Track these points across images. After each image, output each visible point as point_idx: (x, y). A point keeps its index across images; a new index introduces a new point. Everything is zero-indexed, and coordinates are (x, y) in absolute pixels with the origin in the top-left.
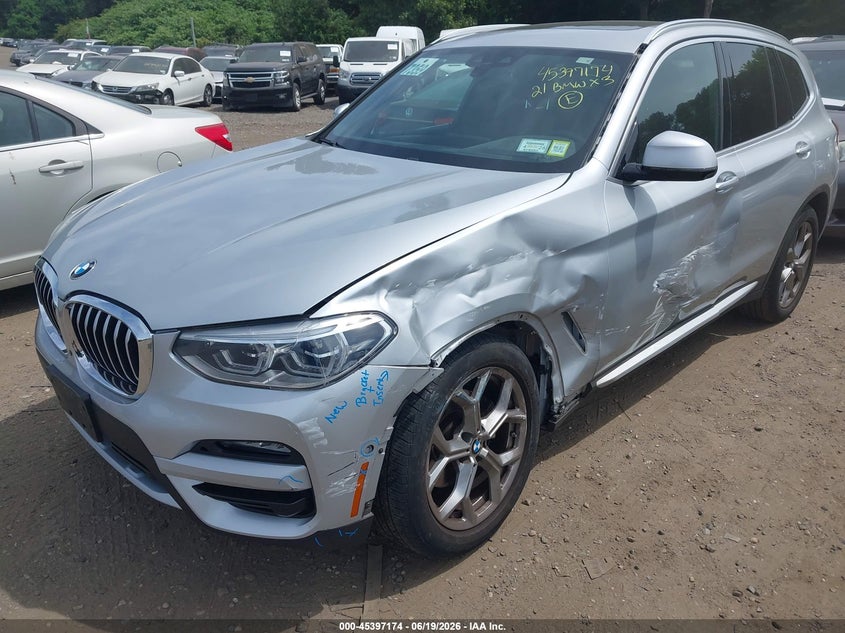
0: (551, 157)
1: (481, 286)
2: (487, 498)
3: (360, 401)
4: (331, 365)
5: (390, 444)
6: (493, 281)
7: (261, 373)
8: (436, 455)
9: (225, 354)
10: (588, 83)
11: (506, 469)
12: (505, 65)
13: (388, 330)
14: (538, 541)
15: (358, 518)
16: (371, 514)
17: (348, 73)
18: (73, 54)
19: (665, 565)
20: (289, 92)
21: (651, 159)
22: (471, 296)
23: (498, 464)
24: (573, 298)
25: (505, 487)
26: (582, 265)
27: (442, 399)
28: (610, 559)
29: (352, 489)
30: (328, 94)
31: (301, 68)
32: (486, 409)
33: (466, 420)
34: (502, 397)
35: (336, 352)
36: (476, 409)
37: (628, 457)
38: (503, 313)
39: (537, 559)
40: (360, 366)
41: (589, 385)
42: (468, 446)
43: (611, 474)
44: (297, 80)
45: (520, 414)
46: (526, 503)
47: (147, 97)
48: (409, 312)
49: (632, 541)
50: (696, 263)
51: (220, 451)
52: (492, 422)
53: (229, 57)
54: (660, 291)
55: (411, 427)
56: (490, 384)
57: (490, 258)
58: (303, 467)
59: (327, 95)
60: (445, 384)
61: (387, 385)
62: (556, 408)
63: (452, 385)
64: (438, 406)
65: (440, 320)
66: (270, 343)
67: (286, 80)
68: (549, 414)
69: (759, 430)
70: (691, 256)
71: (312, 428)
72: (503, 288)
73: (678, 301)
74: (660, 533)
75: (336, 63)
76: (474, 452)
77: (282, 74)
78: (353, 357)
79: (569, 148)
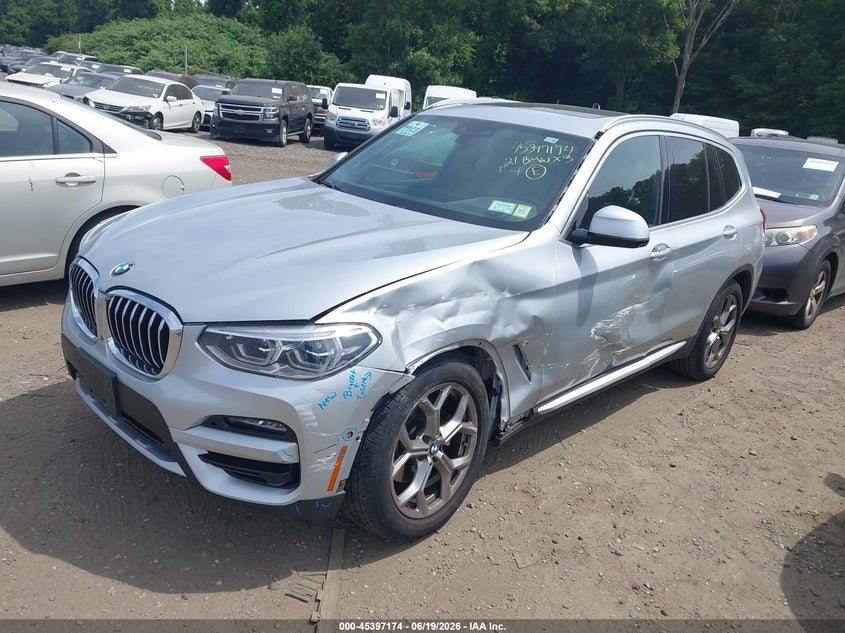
0: (515, 217)
1: (451, 314)
2: (438, 496)
3: (346, 394)
4: (327, 363)
5: (366, 433)
6: (461, 310)
7: (268, 365)
8: (401, 451)
9: (240, 347)
10: (552, 159)
11: (456, 472)
12: (484, 136)
13: (374, 340)
14: (477, 536)
15: (333, 493)
16: (344, 492)
17: (335, 117)
18: (66, 68)
19: (580, 563)
20: (277, 129)
21: (597, 226)
22: (442, 321)
23: (450, 467)
24: (523, 334)
25: (453, 488)
26: (534, 307)
27: (410, 403)
28: (535, 554)
29: (332, 467)
30: (314, 133)
31: (291, 106)
32: (445, 418)
33: (427, 424)
34: (459, 410)
35: (333, 353)
36: (436, 417)
37: (560, 478)
38: (466, 338)
39: (476, 550)
40: (350, 366)
41: (532, 409)
42: (427, 446)
43: (544, 490)
44: (286, 118)
45: (473, 427)
46: (470, 506)
47: (137, 117)
48: (393, 328)
49: (555, 543)
50: (630, 319)
51: (226, 426)
52: (449, 429)
53: (220, 88)
54: (596, 337)
55: (384, 423)
56: (449, 398)
57: (461, 292)
58: (295, 444)
59: (312, 135)
60: (415, 390)
61: (369, 383)
62: (502, 426)
63: (419, 392)
64: (406, 407)
65: (415, 337)
66: (279, 340)
67: (275, 116)
68: (496, 432)
69: (673, 466)
70: (626, 311)
71: (305, 411)
72: (468, 317)
73: (612, 349)
74: (580, 538)
75: (325, 105)
76: (431, 454)
77: (271, 111)
78: (345, 358)
79: (531, 211)
